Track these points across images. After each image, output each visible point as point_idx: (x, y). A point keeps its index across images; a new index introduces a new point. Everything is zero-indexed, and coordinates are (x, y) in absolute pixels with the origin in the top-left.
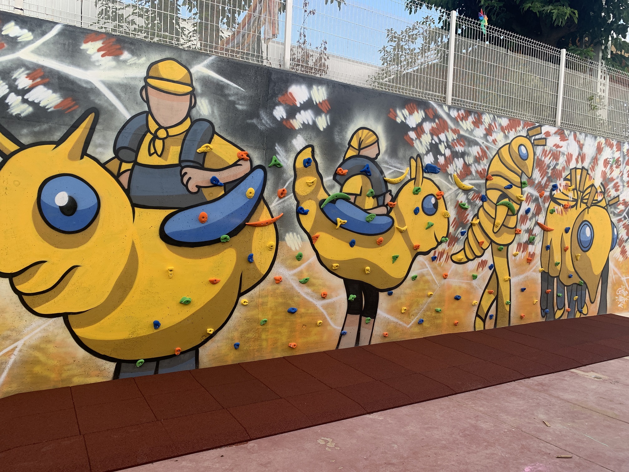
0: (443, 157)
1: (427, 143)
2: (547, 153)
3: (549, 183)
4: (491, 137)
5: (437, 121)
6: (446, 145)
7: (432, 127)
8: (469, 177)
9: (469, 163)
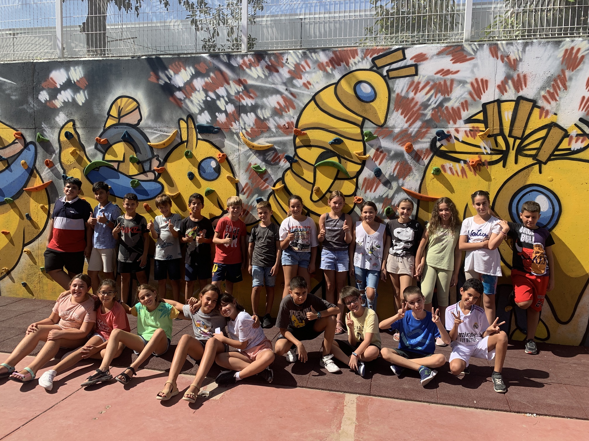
0: (224, 114)
1: (199, 101)
2: (421, 86)
3: (427, 131)
4: (299, 80)
5: (212, 74)
6: (227, 100)
7: (206, 83)
8: (265, 135)
9: (264, 118)
